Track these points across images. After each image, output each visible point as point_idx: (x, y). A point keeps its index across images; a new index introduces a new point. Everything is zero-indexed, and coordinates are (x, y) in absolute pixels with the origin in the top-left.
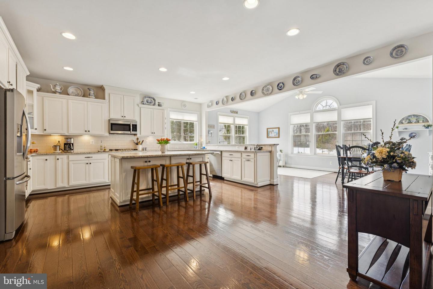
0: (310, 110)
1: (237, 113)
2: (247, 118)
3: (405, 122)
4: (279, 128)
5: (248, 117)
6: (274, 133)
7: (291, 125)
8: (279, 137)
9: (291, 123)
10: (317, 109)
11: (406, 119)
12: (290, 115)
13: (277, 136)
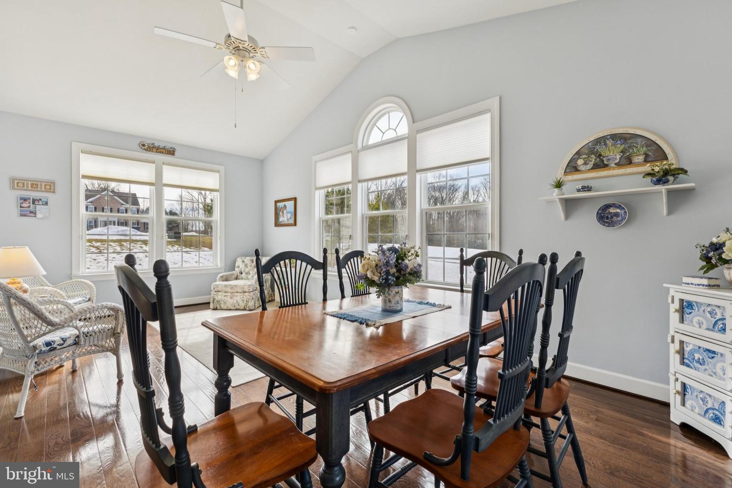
0: (352, 143)
1: (173, 154)
2: (219, 172)
3: (585, 164)
4: (295, 199)
5: (222, 168)
6: (288, 213)
7: (317, 189)
8: (295, 224)
9: (318, 185)
10: (372, 141)
11: (586, 151)
12: (316, 162)
13: (292, 221)
